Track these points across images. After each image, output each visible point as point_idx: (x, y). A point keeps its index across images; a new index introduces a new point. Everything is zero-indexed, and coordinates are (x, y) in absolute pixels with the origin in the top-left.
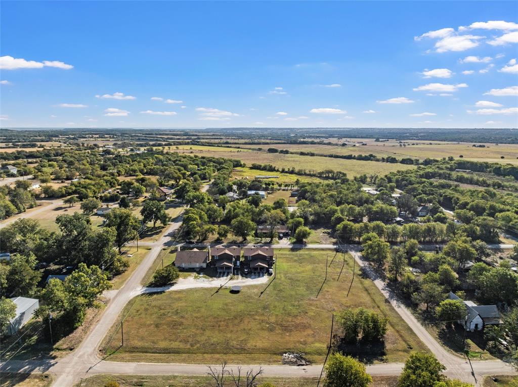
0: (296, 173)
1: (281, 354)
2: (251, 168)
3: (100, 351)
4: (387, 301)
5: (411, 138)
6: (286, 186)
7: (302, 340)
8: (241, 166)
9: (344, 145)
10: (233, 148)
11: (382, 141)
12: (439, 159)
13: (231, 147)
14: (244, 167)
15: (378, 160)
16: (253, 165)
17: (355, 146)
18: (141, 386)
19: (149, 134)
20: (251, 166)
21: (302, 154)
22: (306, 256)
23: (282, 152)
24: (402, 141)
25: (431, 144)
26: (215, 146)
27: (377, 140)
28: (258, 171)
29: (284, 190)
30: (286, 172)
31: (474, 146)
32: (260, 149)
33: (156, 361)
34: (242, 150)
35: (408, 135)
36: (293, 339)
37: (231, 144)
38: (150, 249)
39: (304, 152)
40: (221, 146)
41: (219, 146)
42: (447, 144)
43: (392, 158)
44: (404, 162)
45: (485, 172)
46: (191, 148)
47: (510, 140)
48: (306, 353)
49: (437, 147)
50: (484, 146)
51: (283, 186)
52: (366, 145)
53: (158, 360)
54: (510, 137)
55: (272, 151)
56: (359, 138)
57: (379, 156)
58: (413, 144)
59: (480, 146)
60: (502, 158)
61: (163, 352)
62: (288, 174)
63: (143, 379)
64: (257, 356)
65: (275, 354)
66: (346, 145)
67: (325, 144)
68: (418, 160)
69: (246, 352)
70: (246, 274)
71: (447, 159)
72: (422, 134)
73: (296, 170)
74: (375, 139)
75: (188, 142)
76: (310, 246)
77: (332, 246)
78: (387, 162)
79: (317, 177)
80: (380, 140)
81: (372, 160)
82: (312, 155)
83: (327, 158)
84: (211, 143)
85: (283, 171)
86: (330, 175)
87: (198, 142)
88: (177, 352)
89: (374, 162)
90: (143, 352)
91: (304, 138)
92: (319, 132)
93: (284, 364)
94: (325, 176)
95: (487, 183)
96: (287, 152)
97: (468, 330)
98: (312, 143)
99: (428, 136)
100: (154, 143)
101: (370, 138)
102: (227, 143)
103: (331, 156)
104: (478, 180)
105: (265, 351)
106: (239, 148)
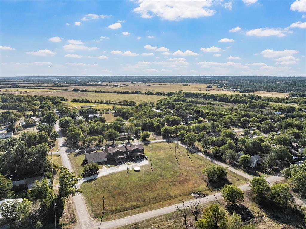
0: (104, 103)
1: (190, 194)
2: (73, 101)
3: (93, 218)
4: (212, 162)
5: (149, 81)
6: (107, 110)
7: (193, 186)
8: (65, 100)
9: (116, 86)
10: (46, 89)
11: (134, 83)
12: (174, 92)
13: (45, 89)
14: (67, 101)
15: (143, 94)
16: (73, 99)
17: (122, 86)
18: (138, 228)
20: (72, 100)
21: (96, 92)
22: (155, 147)
23: (82, 91)
24: (146, 83)
25: (161, 84)
26: (32, 88)
27: (132, 83)
28: (78, 103)
29: (106, 113)
30: (98, 103)
31: (183, 85)
32: (67, 90)
33: (132, 214)
34: (55, 90)
35: (146, 79)
36: (189, 186)
37: (42, 87)
38: (59, 156)
39: (98, 90)
40: (37, 88)
41: (36, 88)
42: (169, 84)
43: (151, 92)
44: (157, 94)
45: (199, 97)
46: (17, 90)
47: (196, 81)
48: (201, 191)
49: (166, 86)
50: (187, 85)
51: (105, 111)
52: (128, 85)
53: (134, 214)
54: (196, 80)
55: (75, 90)
56: (120, 81)
57: (143, 92)
58: (153, 85)
59: (186, 85)
60: (200, 90)
61: (131, 209)
62: (99, 104)
63: (136, 224)
64: (180, 198)
65: (187, 195)
66: (118, 86)
67: (104, 85)
68: (164, 93)
69: (173, 198)
70: (134, 161)
71: (178, 92)
72: (153, 79)
73: (104, 101)
74: (131, 82)
75: (10, 86)
76: (152, 141)
77: (162, 140)
78: (148, 94)
79: (118, 104)
80: (134, 82)
81: (139, 94)
82: (103, 92)
83: (113, 94)
84: (28, 87)
85: (95, 102)
86: (126, 103)
87: (18, 86)
88: (139, 207)
89: (141, 95)
90: (119, 212)
91: (89, 82)
92: (94, 79)
93: (197, 198)
94: (122, 104)
95: (204, 103)
96: (86, 91)
97: (252, 167)
98: (96, 85)
99: (157, 80)
101: (126, 82)
102: (40, 86)
103: (115, 92)
104: (200, 102)
105: (181, 195)
106: (51, 89)
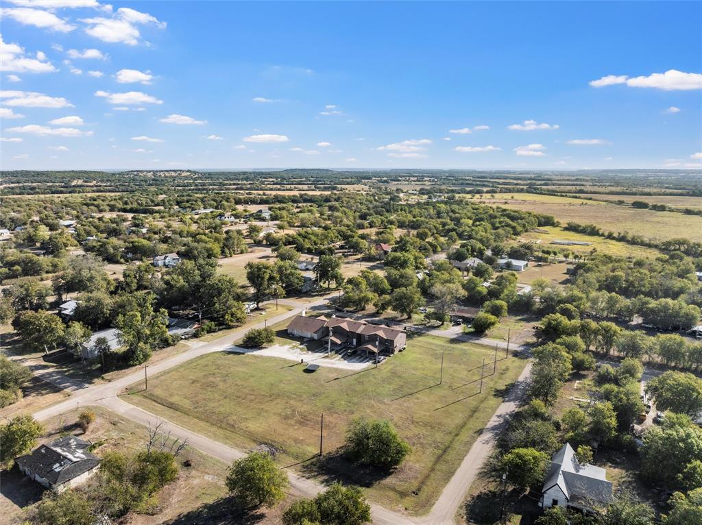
2: (566, 229)
3: (126, 389)
8: (553, 225)
13: (578, 198)
14: (557, 226)
16: (569, 224)
19: (482, 177)
20: (567, 226)
21: (688, 212)
22: (457, 352)
23: (655, 208)
26: (557, 195)
28: (573, 233)
30: (614, 238)
32: (621, 203)
38: (291, 310)
40: (566, 196)
46: (512, 198)
48: (284, 452)
55: (638, 205)
62: (612, 241)
65: (255, 441)
69: (231, 430)
70: (348, 356)
73: (629, 237)
79: (659, 249)
85: (610, 237)
86: (682, 248)
87: (536, 189)
88: (177, 409)
94: (673, 248)
96: (663, 208)
100: (471, 189)
106: (590, 199)
